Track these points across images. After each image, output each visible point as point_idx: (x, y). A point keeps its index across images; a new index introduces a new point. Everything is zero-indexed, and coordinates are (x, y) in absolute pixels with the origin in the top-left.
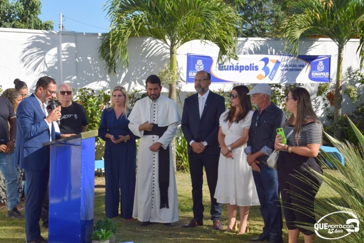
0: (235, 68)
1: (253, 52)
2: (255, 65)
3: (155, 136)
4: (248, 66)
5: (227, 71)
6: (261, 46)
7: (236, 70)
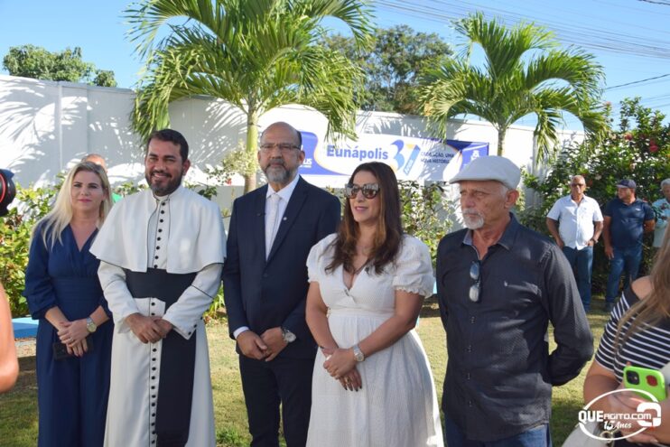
0: (352, 153)
1: (380, 131)
2: (382, 151)
3: (155, 300)
4: (372, 152)
5: (339, 158)
6: (391, 123)
7: (353, 156)
